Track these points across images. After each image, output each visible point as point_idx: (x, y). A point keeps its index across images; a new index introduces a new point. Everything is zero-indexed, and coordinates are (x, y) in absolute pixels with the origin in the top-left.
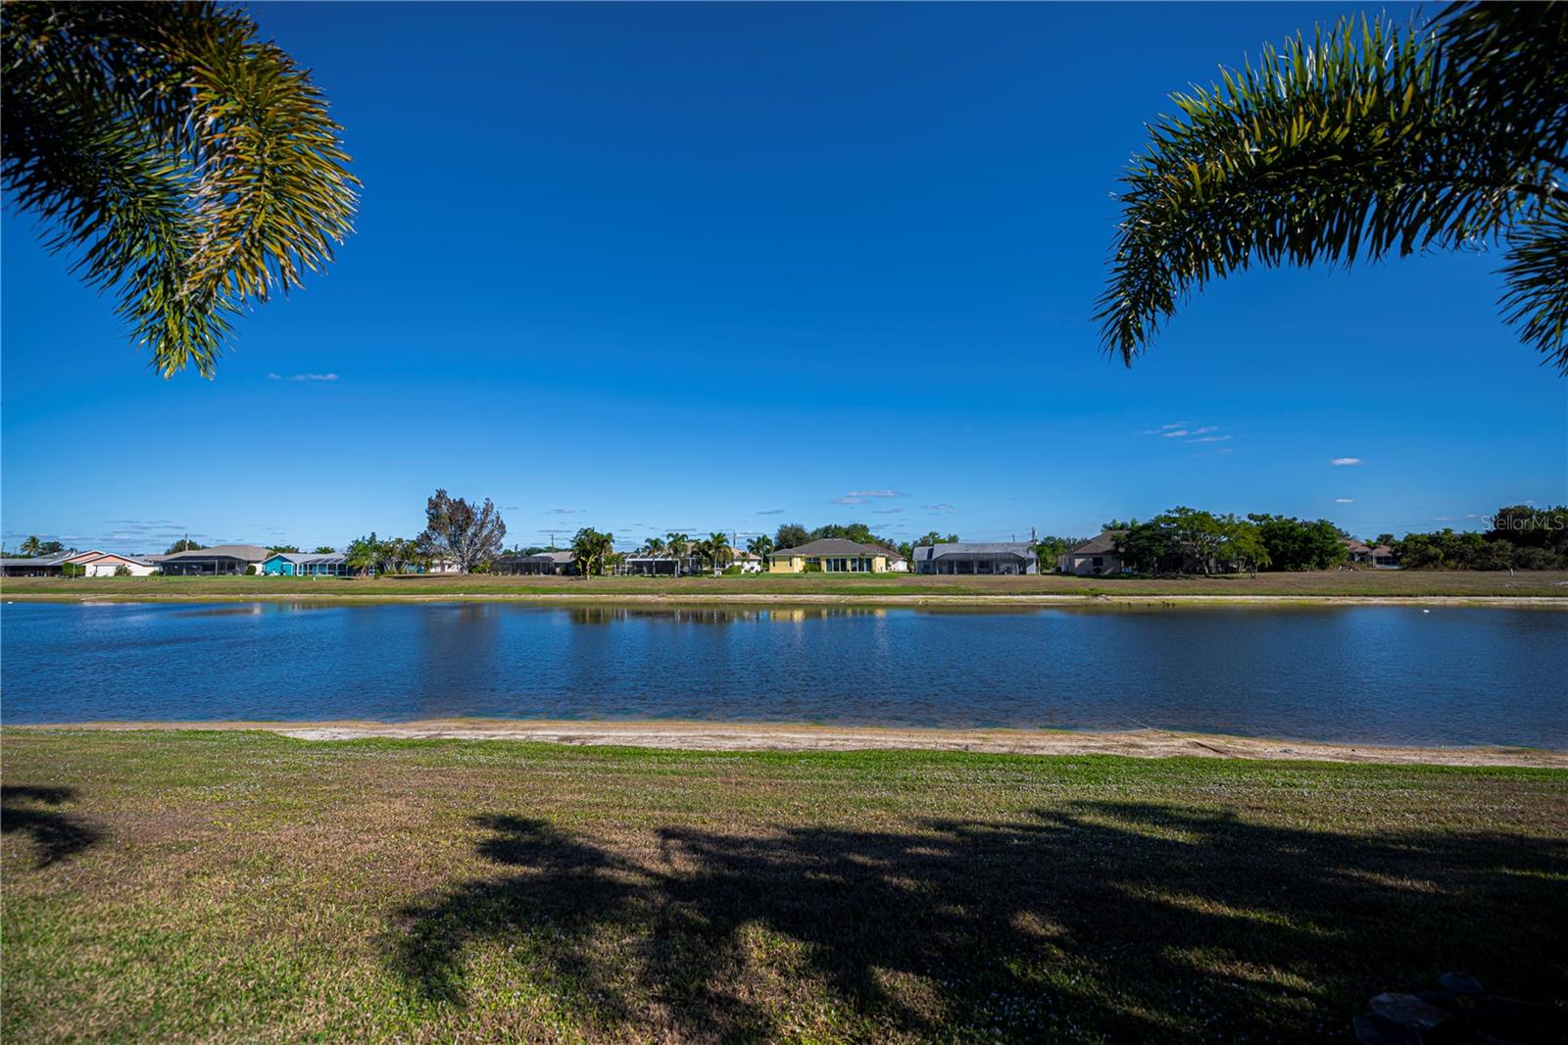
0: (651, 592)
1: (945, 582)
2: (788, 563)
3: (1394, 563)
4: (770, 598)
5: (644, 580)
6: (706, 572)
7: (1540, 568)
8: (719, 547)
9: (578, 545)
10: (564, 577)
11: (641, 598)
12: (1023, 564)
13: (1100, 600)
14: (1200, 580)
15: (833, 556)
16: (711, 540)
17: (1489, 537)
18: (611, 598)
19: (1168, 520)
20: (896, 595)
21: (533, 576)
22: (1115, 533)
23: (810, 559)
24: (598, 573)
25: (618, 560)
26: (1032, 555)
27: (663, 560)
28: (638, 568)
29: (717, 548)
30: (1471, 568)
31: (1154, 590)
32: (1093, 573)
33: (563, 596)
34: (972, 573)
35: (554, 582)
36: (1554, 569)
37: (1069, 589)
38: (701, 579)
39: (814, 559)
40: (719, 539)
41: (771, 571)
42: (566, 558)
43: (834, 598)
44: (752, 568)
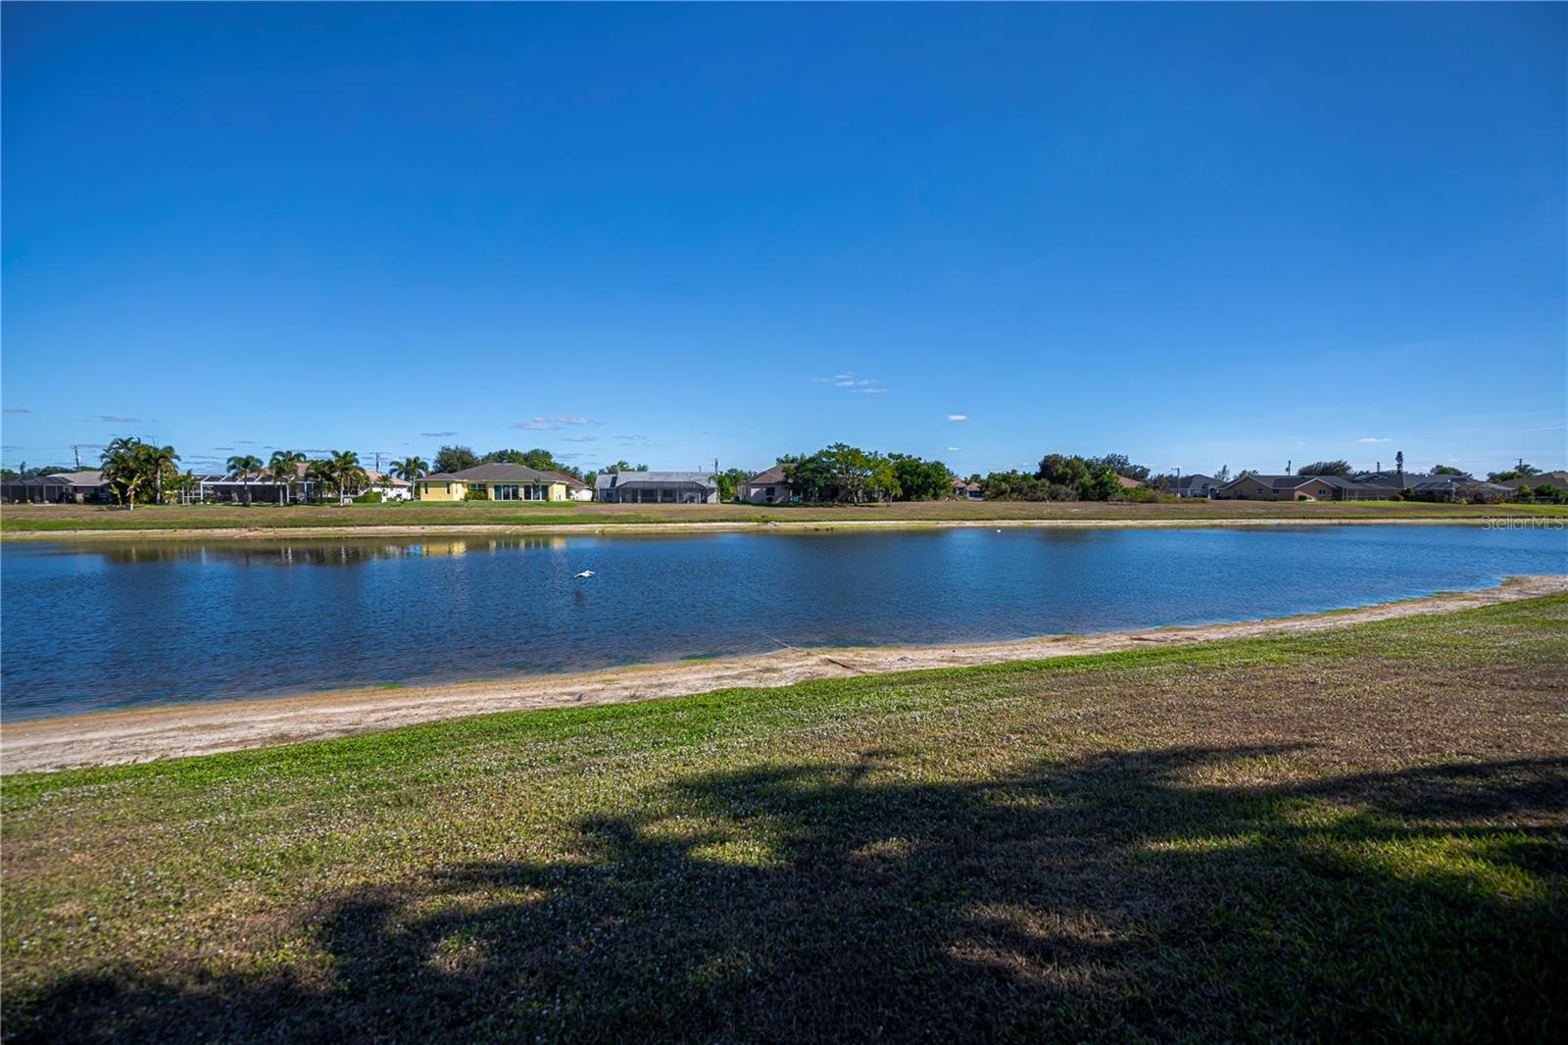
0: (236, 525)
1: (626, 510)
2: (446, 489)
3: (980, 496)
4: (416, 530)
5: (234, 511)
6: (329, 500)
7: (1063, 500)
8: (347, 469)
9: (113, 461)
10: (89, 507)
11: (218, 532)
12: (705, 492)
13: (770, 526)
14: (850, 508)
15: (500, 482)
16: (333, 459)
17: (1037, 477)
18: (168, 534)
19: (828, 454)
20: (571, 524)
21: (30, 504)
22: (786, 465)
23: (474, 486)
24: (152, 501)
25: (188, 483)
26: (713, 484)
27: (260, 483)
28: (223, 494)
29: (344, 470)
30: (1026, 500)
31: (814, 516)
32: (766, 502)
33: (79, 532)
34: (655, 501)
35: (65, 512)
36: (1070, 501)
37: (745, 516)
38: (321, 508)
39: (479, 485)
40: (347, 461)
41: (423, 499)
42: (95, 480)
43: (498, 528)
44: (399, 496)
